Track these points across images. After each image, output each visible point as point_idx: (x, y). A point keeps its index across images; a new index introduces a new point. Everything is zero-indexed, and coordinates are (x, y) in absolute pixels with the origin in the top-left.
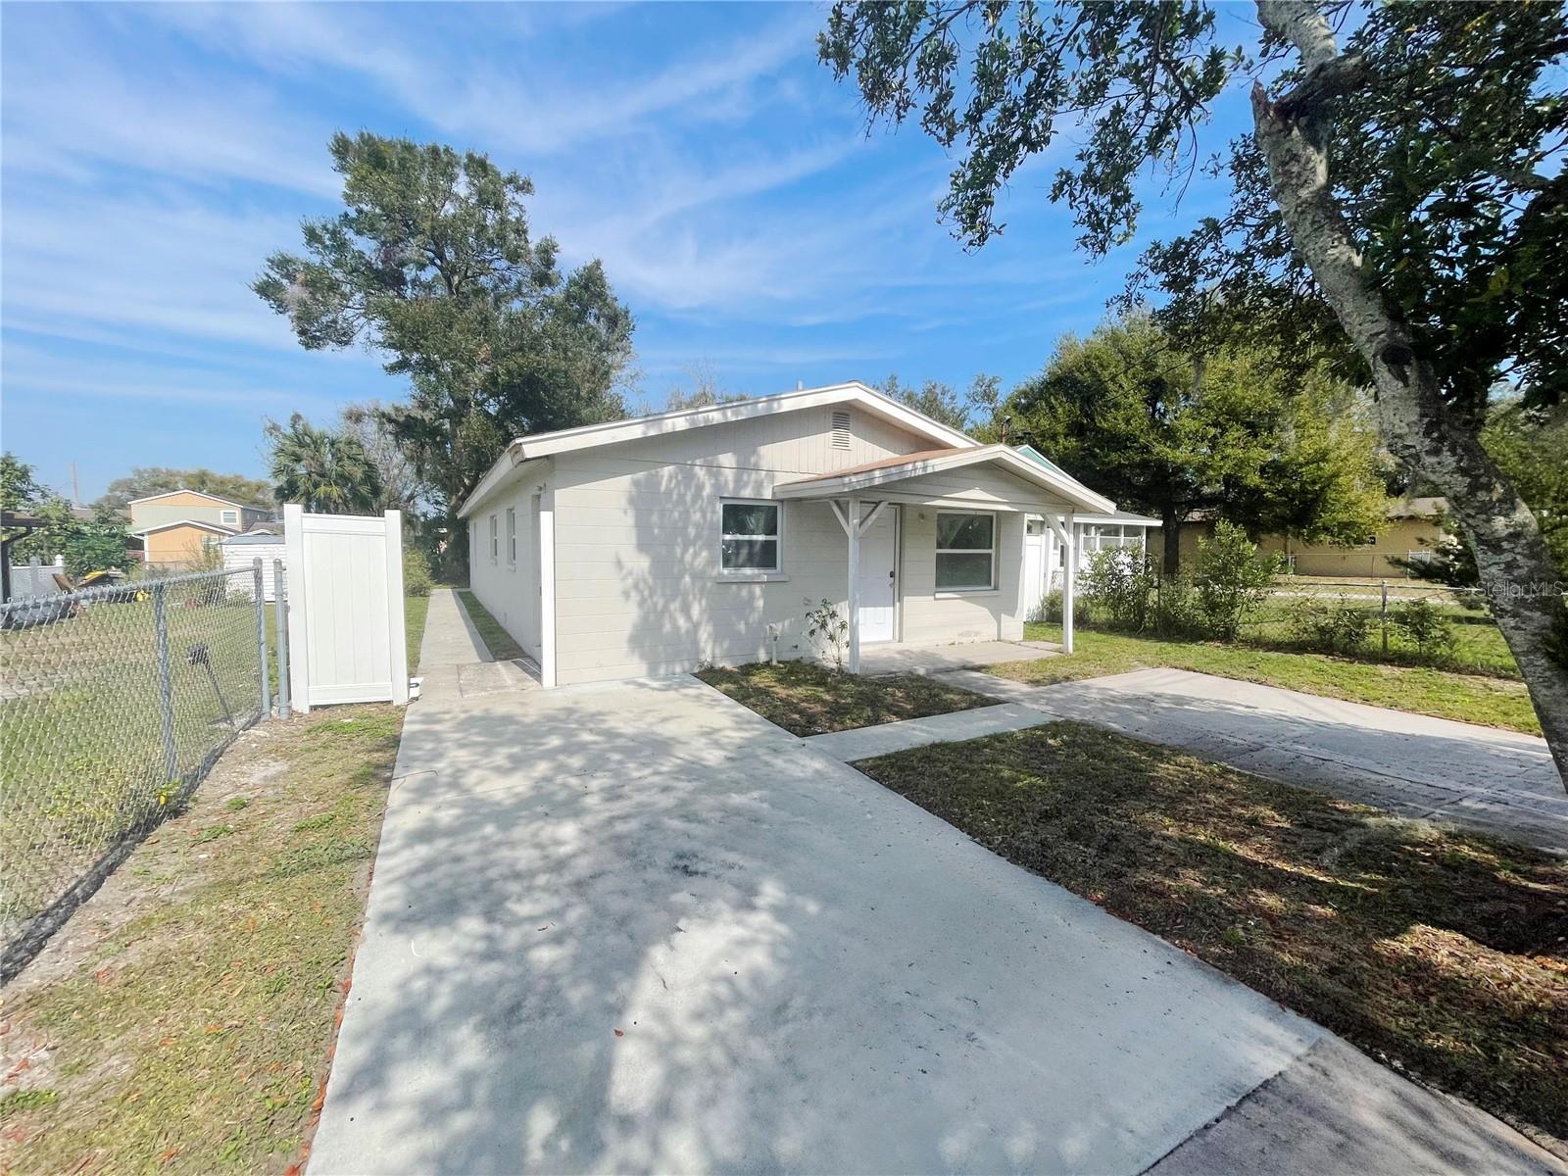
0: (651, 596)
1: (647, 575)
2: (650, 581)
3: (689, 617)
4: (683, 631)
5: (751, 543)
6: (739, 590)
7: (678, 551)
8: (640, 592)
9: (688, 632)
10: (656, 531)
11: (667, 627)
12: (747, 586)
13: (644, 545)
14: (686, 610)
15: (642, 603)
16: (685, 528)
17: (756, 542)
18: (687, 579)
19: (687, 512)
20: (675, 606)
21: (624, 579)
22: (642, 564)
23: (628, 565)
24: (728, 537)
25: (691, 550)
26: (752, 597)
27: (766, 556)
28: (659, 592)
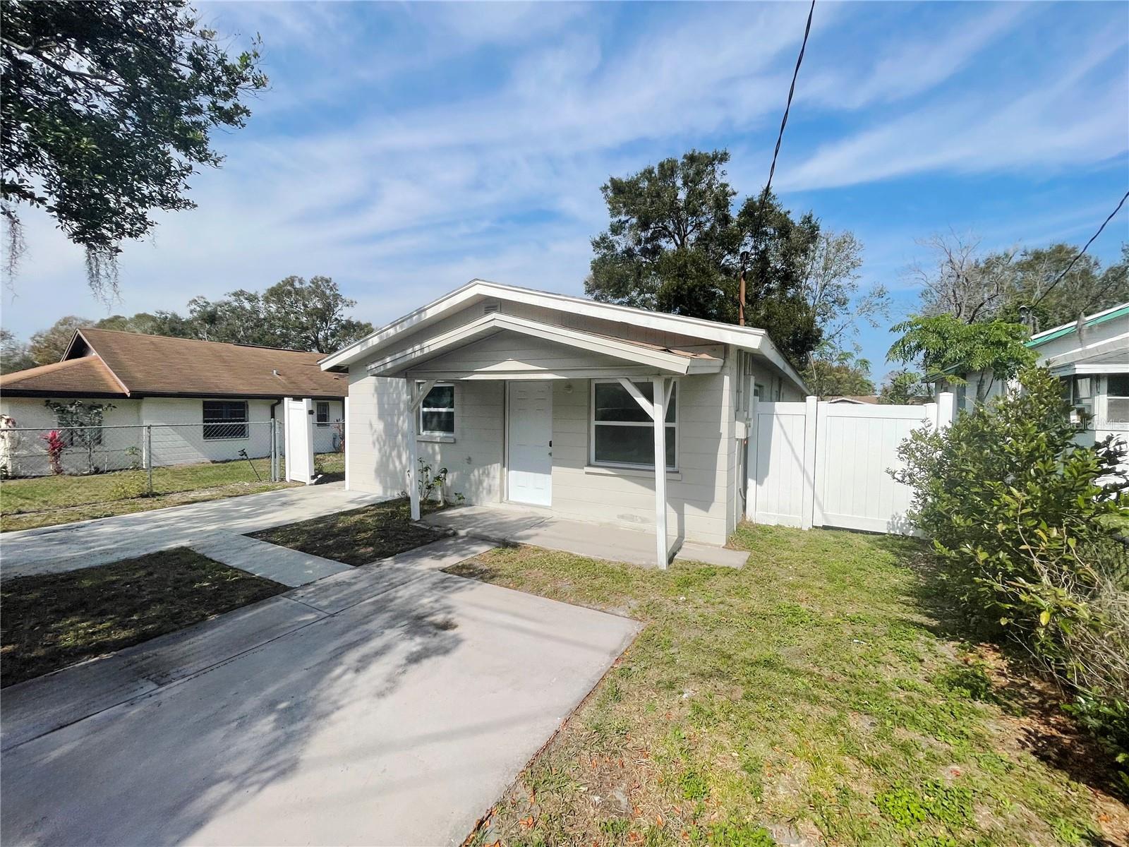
0: (384, 445)
1: (383, 434)
2: (384, 437)
3: (401, 462)
4: (398, 469)
5: (439, 414)
6: (426, 447)
7: (396, 418)
8: (379, 443)
9: (400, 471)
10: (386, 406)
11: (391, 466)
12: (431, 444)
13: (381, 416)
14: (399, 457)
15: (380, 450)
16: (399, 404)
17: (442, 413)
18: (400, 437)
19: (399, 393)
20: (394, 453)
21: (373, 435)
22: (379, 426)
23: (375, 426)
24: (425, 410)
25: (401, 418)
26: (434, 453)
27: (447, 424)
28: (387, 443)
